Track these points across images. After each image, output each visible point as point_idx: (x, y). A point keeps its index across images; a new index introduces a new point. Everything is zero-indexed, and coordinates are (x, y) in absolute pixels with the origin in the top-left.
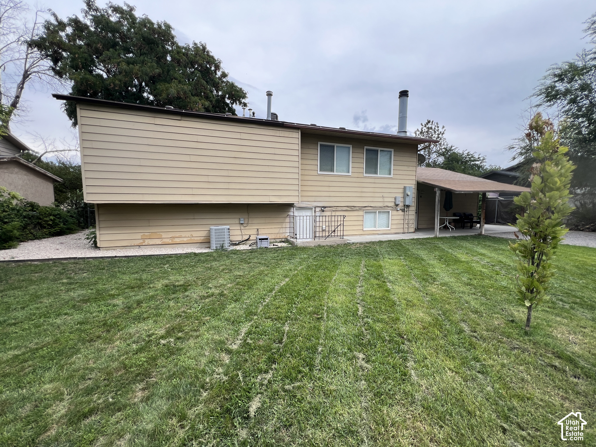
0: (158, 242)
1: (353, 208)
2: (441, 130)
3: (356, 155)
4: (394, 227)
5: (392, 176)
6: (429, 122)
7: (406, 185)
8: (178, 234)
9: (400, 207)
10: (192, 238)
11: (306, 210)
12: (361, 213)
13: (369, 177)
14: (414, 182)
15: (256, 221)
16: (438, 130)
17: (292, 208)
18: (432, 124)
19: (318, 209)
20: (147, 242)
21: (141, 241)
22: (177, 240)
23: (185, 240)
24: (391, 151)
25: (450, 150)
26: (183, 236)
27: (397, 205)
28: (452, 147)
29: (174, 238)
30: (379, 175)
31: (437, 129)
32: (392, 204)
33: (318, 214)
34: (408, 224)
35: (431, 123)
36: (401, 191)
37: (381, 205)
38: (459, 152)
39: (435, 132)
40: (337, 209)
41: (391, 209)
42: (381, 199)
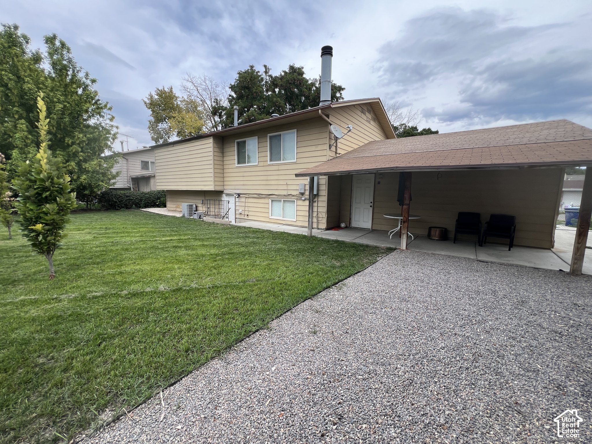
1: (260, 195)
3: (262, 145)
4: (301, 219)
5: (295, 160)
9: (306, 196)
11: (229, 196)
12: (266, 201)
13: (272, 165)
17: (223, 194)
24: (295, 132)
27: (302, 194)
30: (282, 162)
32: (298, 193)
33: (237, 200)
34: (317, 217)
37: (285, 193)
40: (248, 196)
41: (296, 198)
42: (285, 187)
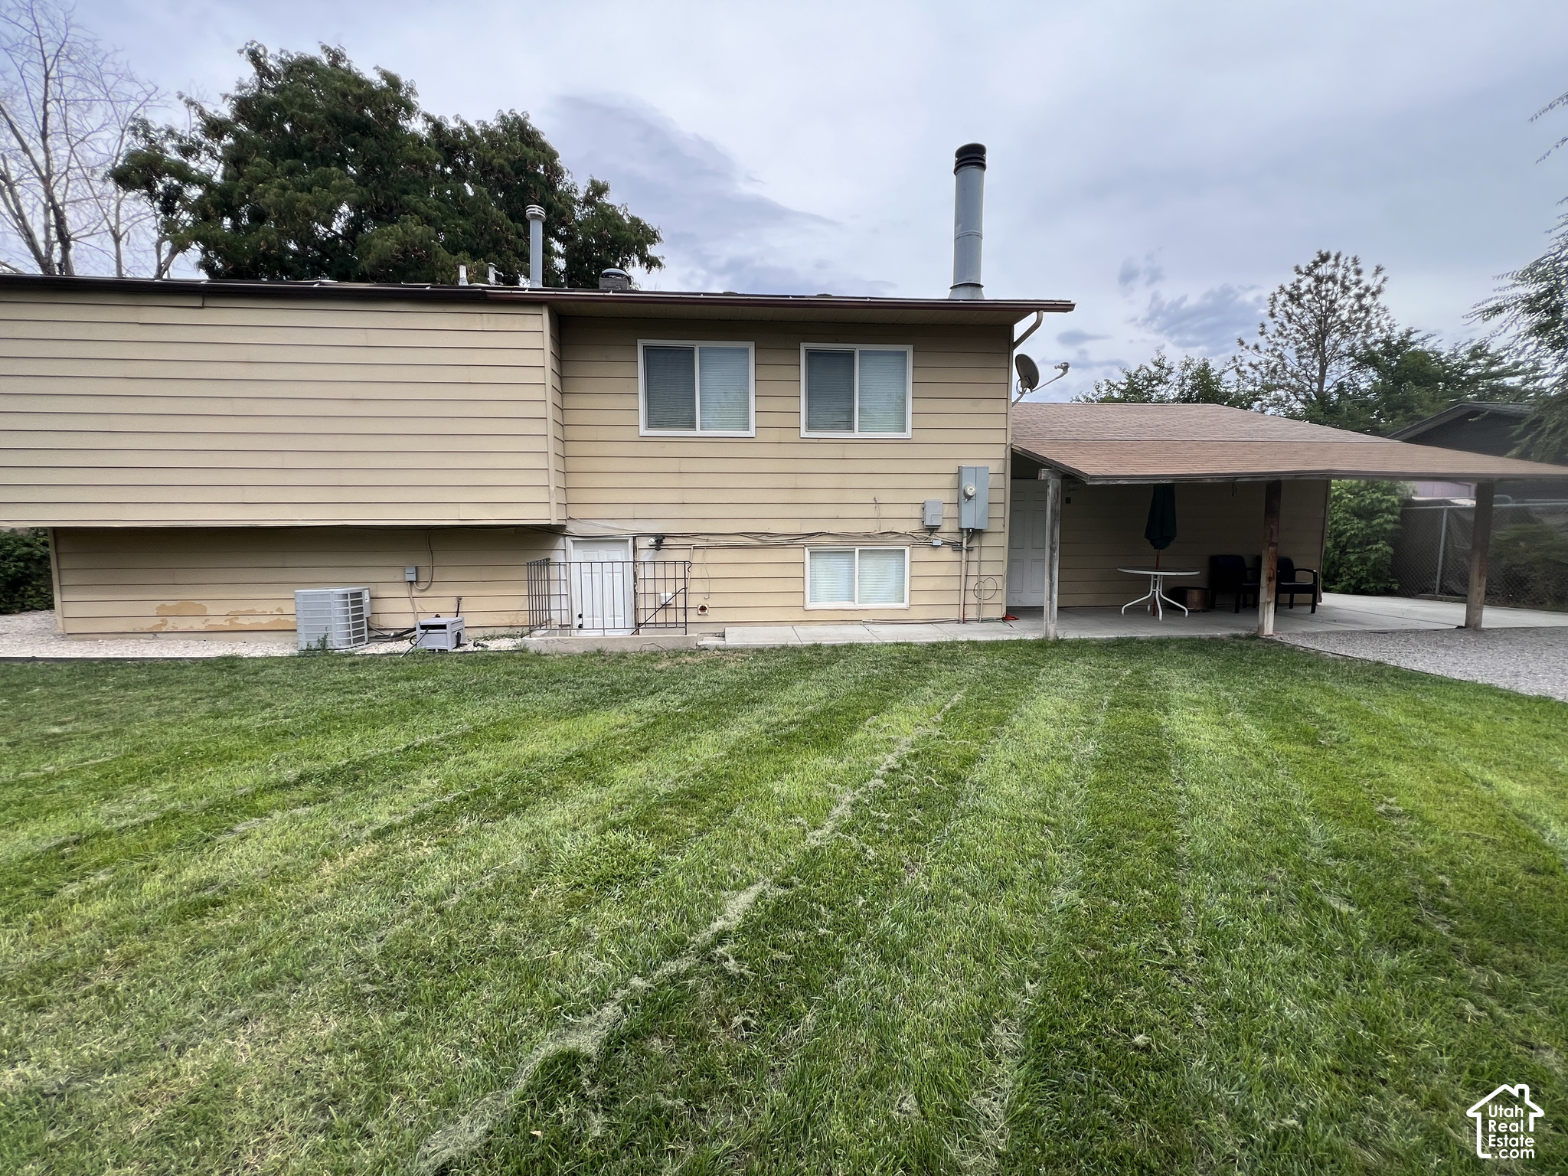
0: (198, 624)
1: (764, 538)
2: (1368, 280)
3: (769, 372)
4: (925, 599)
5: (908, 434)
6: (1324, 259)
7: (964, 464)
8: (244, 607)
9: (945, 536)
10: (283, 618)
11: (596, 546)
12: (792, 555)
13: (818, 442)
14: (1002, 452)
15: (452, 575)
16: (1358, 283)
17: (562, 539)
18: (1337, 265)
19: (645, 543)
20: (172, 623)
21: (158, 621)
22: (244, 622)
23: (264, 621)
24: (904, 354)
25: (1403, 343)
26: (259, 610)
27: (932, 530)
28: (1409, 334)
29: (236, 615)
30: (857, 434)
31: (1353, 277)
32: (915, 526)
33: (645, 556)
34: (979, 591)
35: (1331, 262)
36: (948, 481)
37: (870, 527)
38: (1438, 348)
39: (1346, 289)
40: (709, 541)
41: (909, 540)
42: (870, 511)
